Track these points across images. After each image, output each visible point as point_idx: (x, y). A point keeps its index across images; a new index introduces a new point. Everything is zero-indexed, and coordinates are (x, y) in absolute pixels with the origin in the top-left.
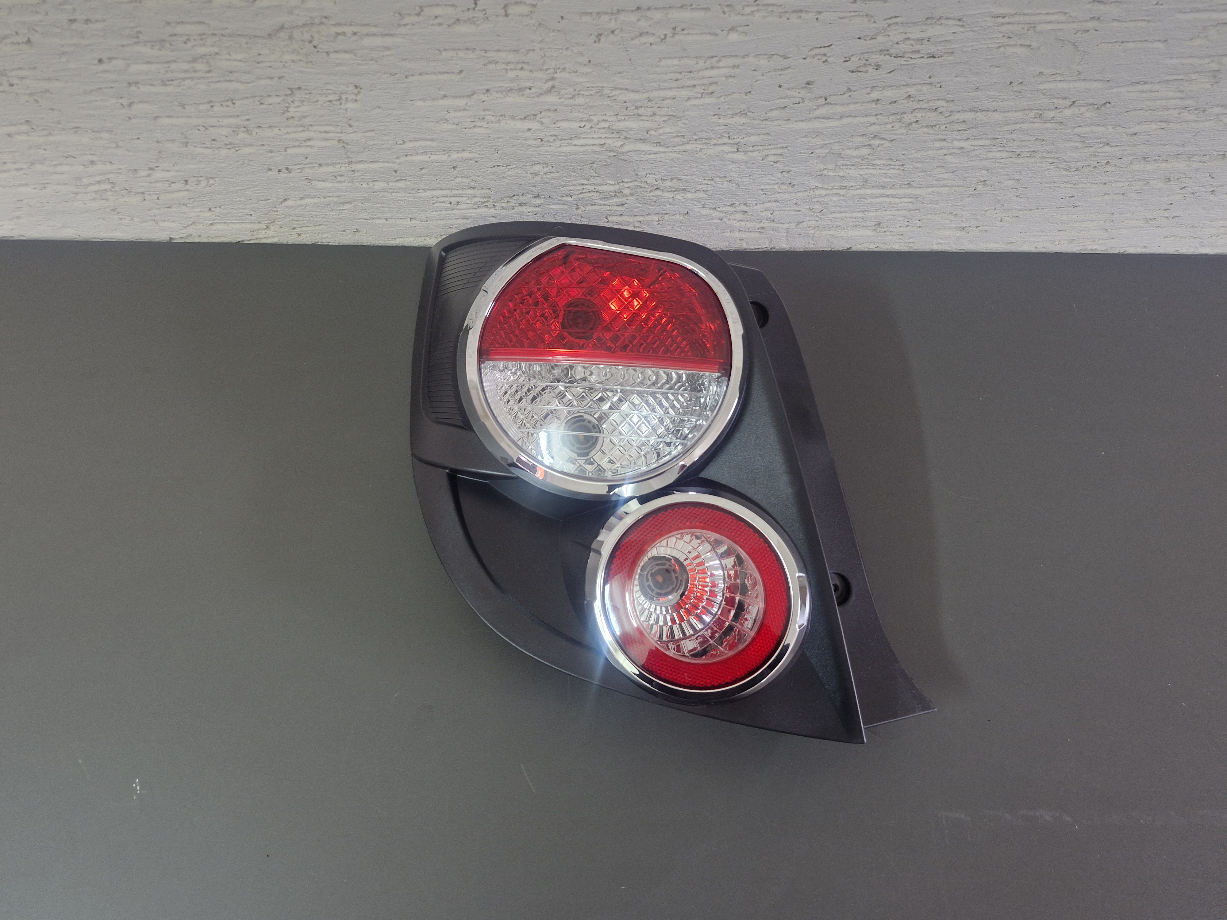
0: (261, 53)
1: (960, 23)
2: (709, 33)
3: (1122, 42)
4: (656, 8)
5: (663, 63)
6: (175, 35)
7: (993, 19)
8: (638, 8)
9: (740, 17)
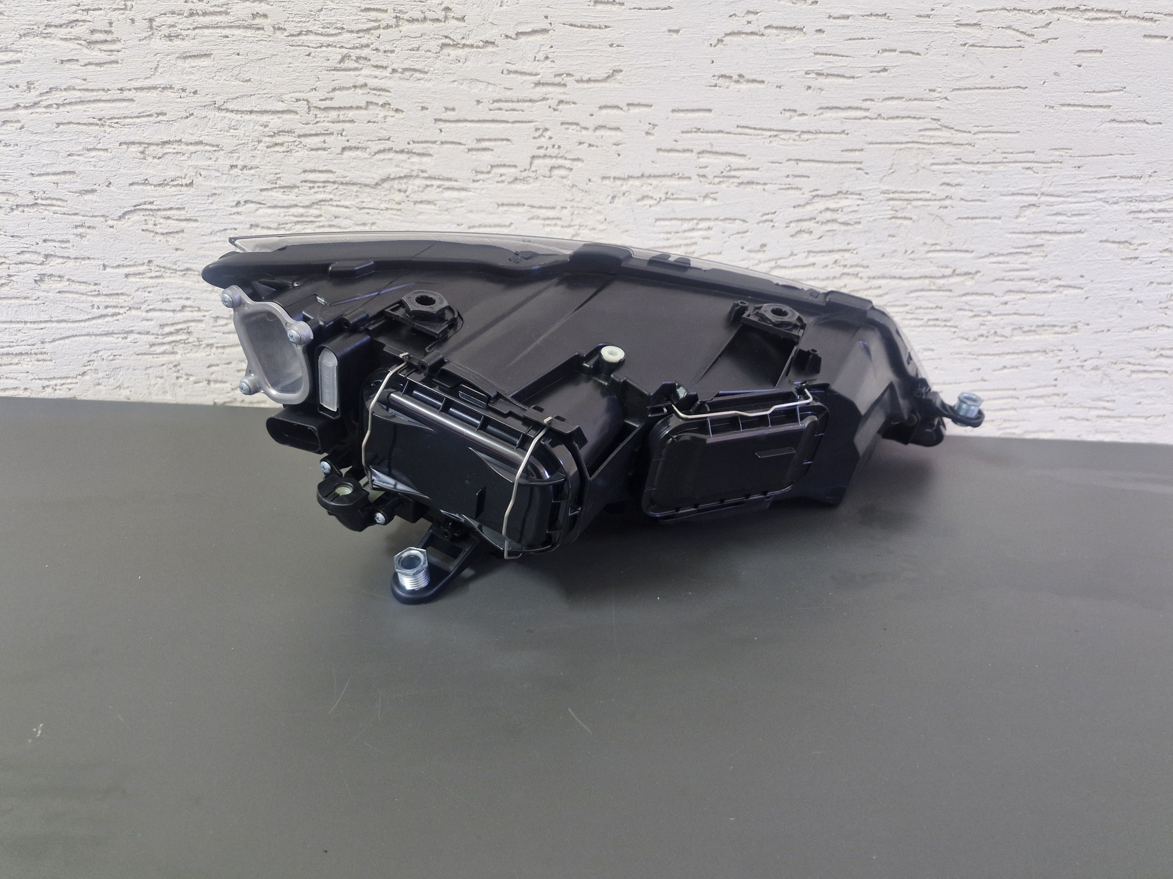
0: (366, 200)
1: (861, 197)
2: (691, 199)
3: (973, 218)
4: (655, 176)
5: (658, 223)
6: (306, 181)
7: (882, 195)
8: (643, 175)
9: (711, 186)
